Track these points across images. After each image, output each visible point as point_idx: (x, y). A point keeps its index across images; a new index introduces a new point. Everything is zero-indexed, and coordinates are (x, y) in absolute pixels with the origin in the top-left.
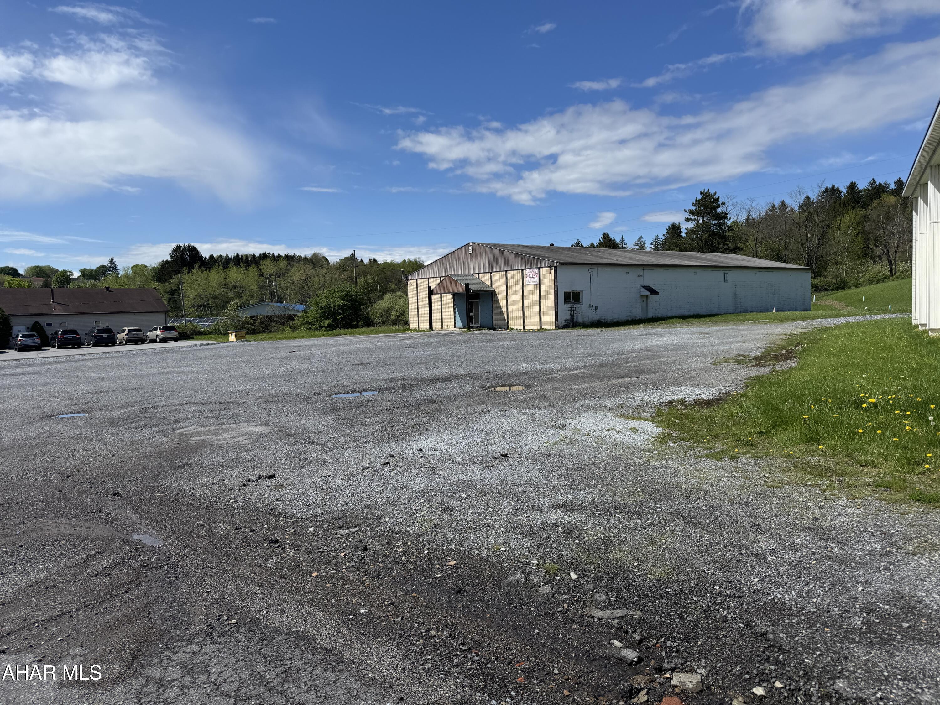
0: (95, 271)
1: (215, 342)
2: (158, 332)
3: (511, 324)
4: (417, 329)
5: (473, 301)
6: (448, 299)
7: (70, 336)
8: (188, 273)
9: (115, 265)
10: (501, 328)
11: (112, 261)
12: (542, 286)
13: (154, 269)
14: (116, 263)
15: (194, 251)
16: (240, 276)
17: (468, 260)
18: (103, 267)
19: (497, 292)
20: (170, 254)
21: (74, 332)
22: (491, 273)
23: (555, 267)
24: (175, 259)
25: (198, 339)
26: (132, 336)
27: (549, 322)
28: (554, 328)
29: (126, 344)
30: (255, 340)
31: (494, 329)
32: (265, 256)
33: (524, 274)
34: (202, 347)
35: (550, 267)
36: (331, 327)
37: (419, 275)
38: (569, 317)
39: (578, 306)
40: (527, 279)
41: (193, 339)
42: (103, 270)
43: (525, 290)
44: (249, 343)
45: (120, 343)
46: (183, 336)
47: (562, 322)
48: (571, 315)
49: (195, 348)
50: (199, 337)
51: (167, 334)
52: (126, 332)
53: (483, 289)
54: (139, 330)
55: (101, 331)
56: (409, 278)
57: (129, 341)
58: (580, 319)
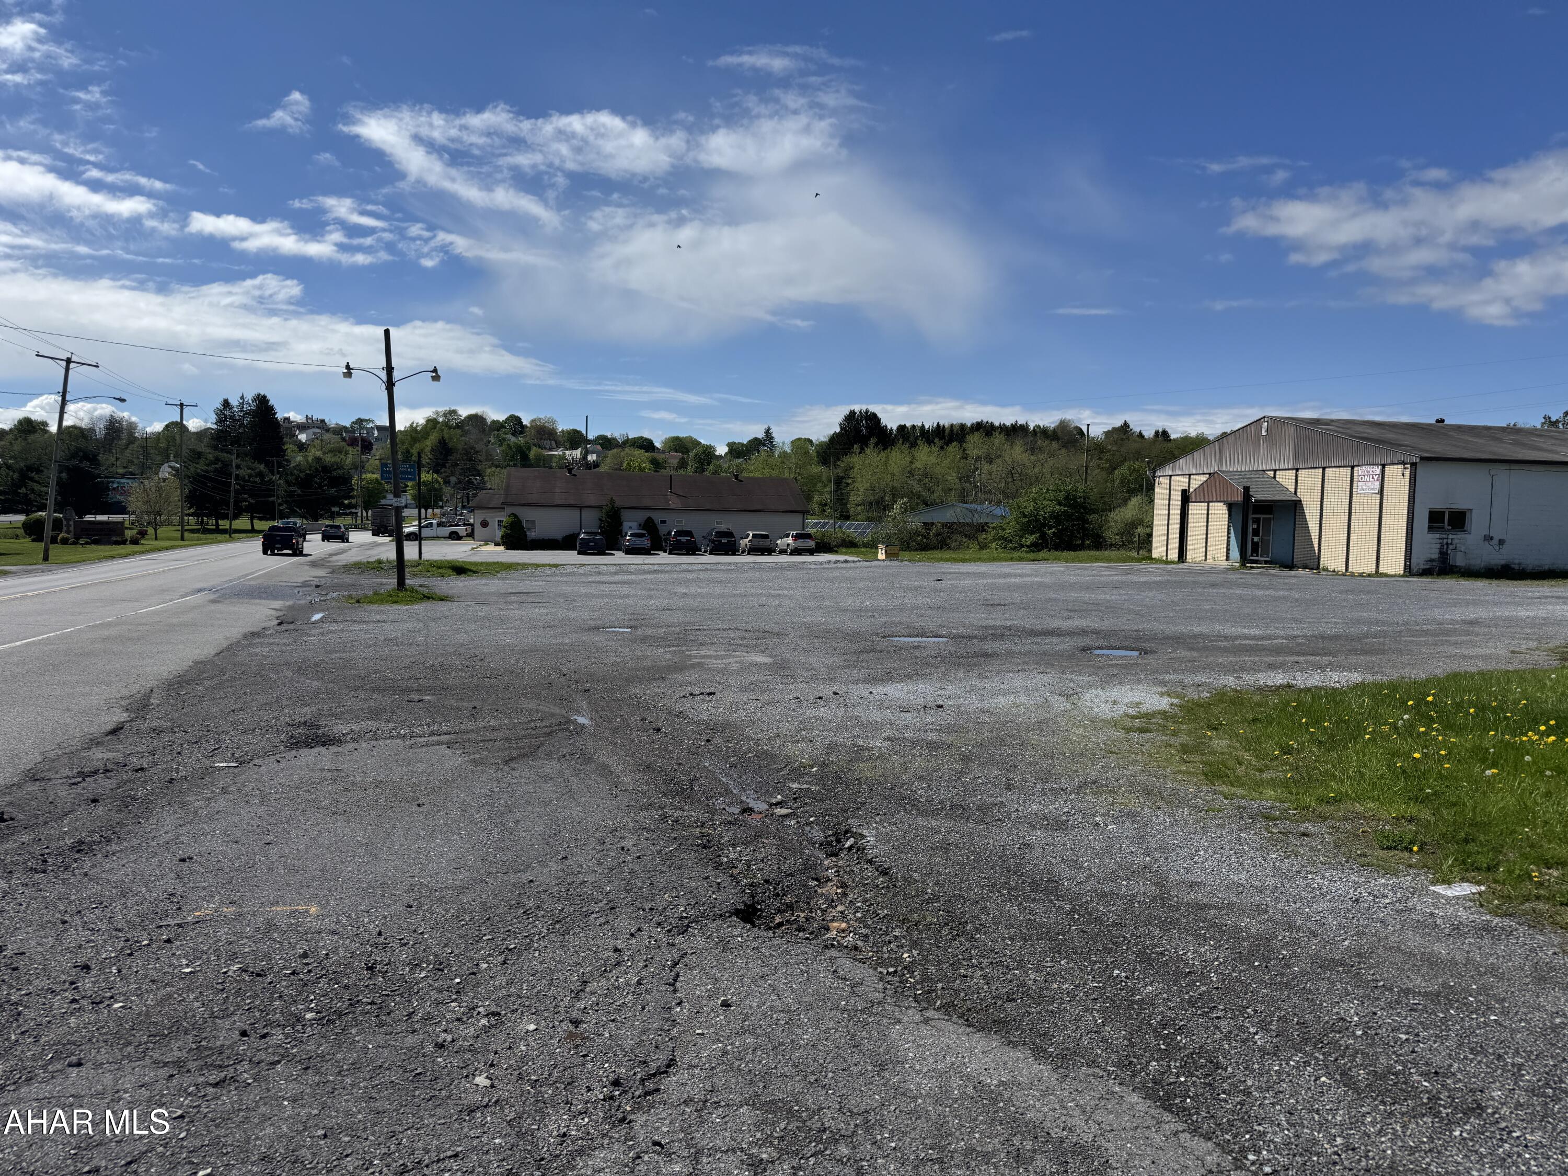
0: (746, 446)
1: (856, 559)
2: (790, 540)
3: (1324, 561)
4: (1164, 558)
5: (1262, 516)
6: (1220, 511)
7: (683, 539)
8: (860, 453)
9: (772, 438)
10: (1305, 567)
11: (768, 432)
12: (1385, 498)
13: (821, 444)
14: (773, 435)
15: (873, 419)
16: (933, 459)
17: (1258, 446)
18: (756, 439)
19: (1304, 503)
20: (840, 424)
21: (689, 533)
22: (1297, 470)
23: (1413, 465)
24: (846, 431)
25: (842, 553)
26: (756, 544)
27: (1394, 562)
28: (1402, 572)
29: (749, 554)
30: (910, 561)
31: (1291, 567)
32: (979, 427)
33: (1355, 474)
34: (839, 565)
35: (1404, 463)
36: (1036, 547)
37: (1174, 468)
38: (1436, 556)
39: (1459, 536)
40: (1360, 484)
41: (836, 552)
42: (756, 444)
43: (1353, 503)
44: (899, 563)
45: (743, 552)
46: (823, 547)
47: (1419, 561)
48: (1441, 553)
49: (826, 566)
50: (844, 550)
51: (801, 544)
52: (750, 538)
53: (1277, 498)
54: (766, 536)
55: (720, 534)
56: (1158, 473)
57: (754, 550)
58: (1459, 560)
